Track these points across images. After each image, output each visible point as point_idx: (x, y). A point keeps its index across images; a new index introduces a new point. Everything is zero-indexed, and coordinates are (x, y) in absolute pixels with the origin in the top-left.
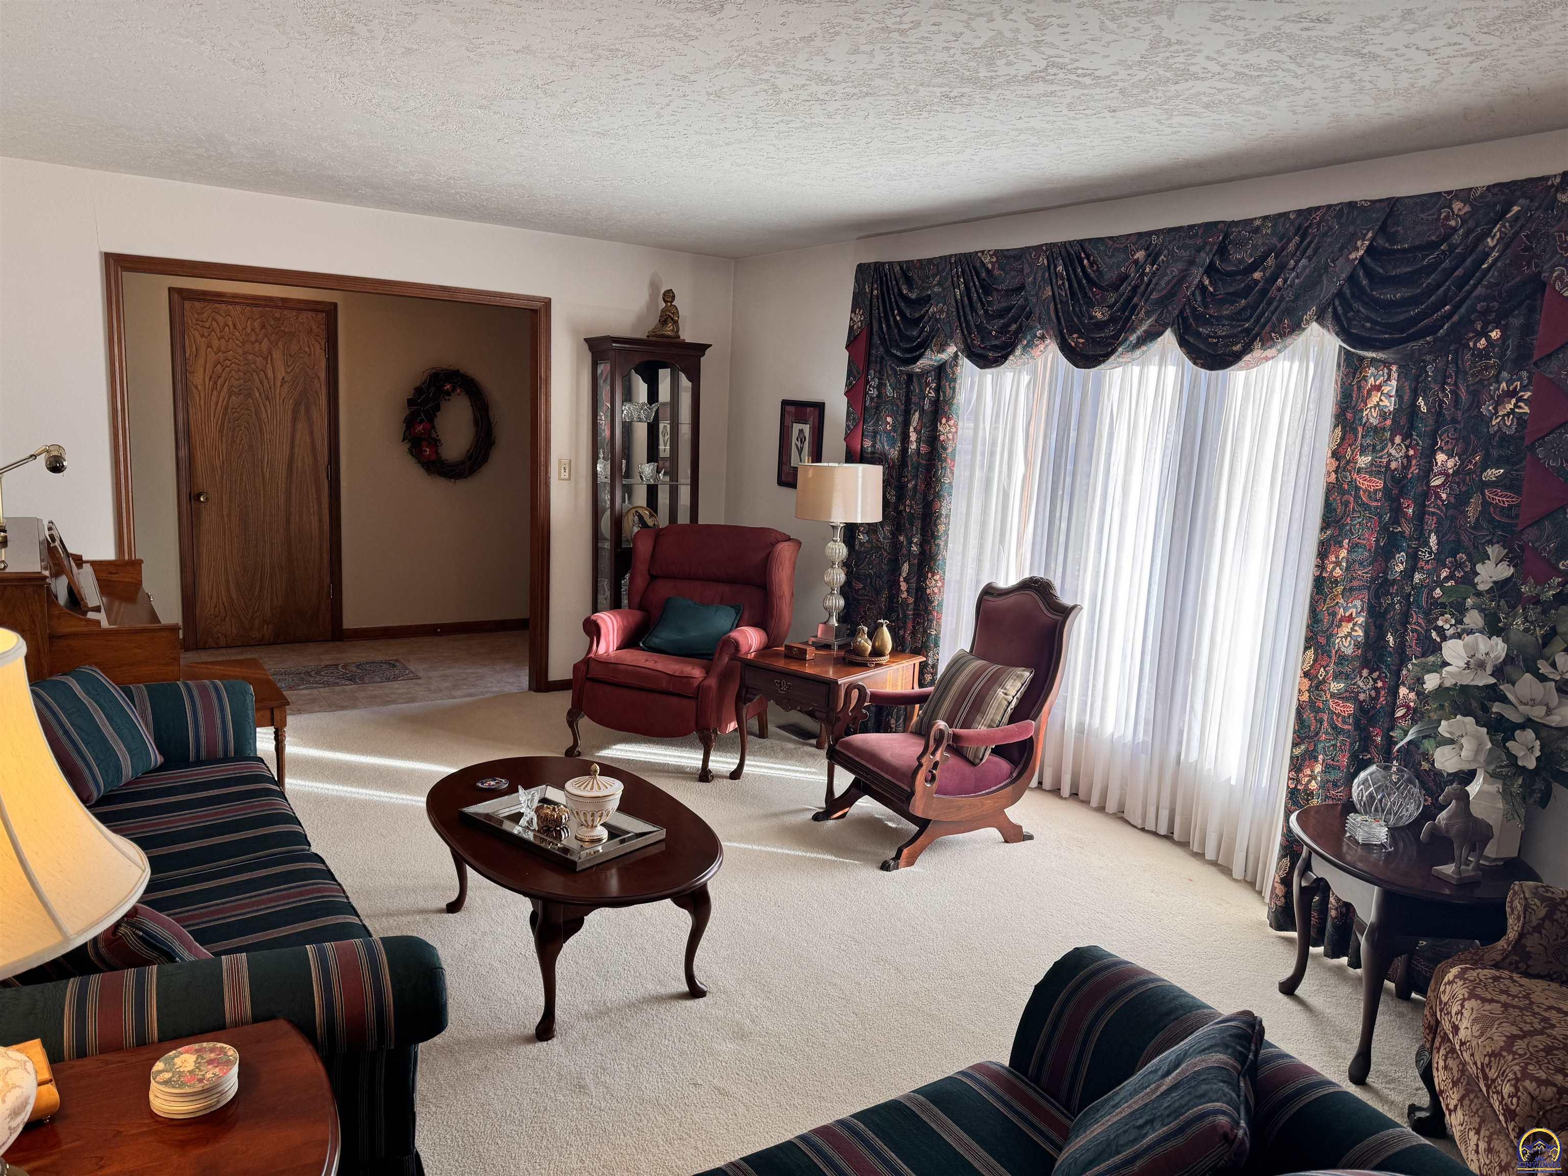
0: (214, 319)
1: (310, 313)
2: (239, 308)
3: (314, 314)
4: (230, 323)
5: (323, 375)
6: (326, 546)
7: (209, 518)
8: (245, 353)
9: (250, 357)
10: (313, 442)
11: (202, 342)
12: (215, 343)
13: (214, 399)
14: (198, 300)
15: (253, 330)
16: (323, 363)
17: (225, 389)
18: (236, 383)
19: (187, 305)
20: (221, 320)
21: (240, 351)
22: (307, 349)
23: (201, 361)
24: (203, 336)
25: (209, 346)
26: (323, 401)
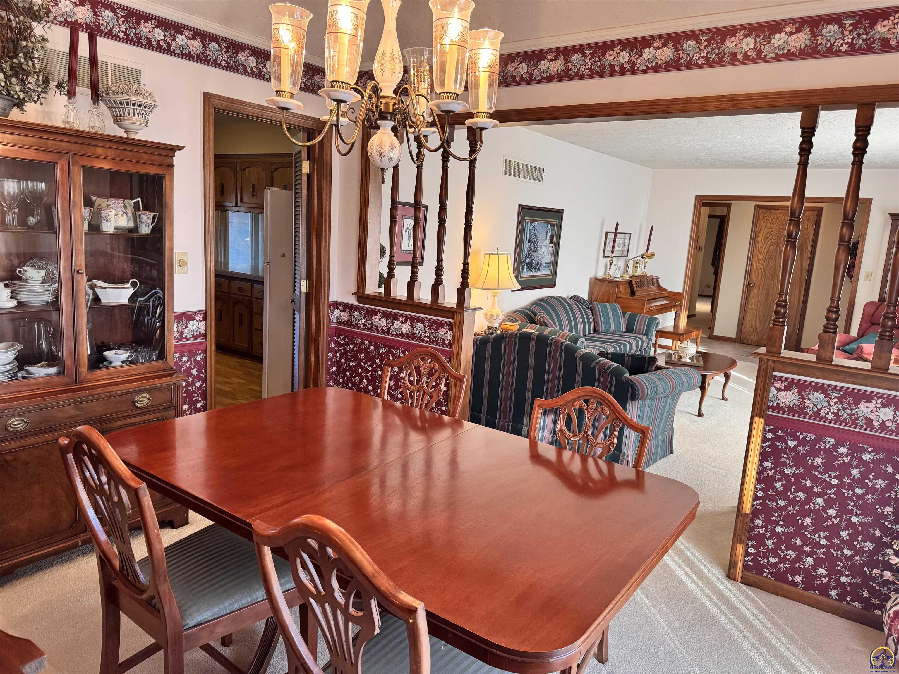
0: (770, 216)
1: (810, 212)
2: (780, 211)
3: (812, 212)
4: (776, 217)
5: (811, 238)
6: (800, 310)
7: (754, 293)
8: (779, 229)
9: (782, 230)
10: (802, 265)
11: (764, 225)
12: (769, 225)
13: (764, 247)
14: (765, 209)
15: (784, 219)
16: (812, 233)
17: (769, 243)
18: (774, 241)
19: (761, 211)
20: (772, 216)
21: (778, 228)
22: (806, 227)
23: (762, 232)
24: (764, 222)
25: (766, 226)
26: (809, 249)
